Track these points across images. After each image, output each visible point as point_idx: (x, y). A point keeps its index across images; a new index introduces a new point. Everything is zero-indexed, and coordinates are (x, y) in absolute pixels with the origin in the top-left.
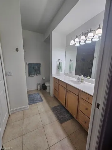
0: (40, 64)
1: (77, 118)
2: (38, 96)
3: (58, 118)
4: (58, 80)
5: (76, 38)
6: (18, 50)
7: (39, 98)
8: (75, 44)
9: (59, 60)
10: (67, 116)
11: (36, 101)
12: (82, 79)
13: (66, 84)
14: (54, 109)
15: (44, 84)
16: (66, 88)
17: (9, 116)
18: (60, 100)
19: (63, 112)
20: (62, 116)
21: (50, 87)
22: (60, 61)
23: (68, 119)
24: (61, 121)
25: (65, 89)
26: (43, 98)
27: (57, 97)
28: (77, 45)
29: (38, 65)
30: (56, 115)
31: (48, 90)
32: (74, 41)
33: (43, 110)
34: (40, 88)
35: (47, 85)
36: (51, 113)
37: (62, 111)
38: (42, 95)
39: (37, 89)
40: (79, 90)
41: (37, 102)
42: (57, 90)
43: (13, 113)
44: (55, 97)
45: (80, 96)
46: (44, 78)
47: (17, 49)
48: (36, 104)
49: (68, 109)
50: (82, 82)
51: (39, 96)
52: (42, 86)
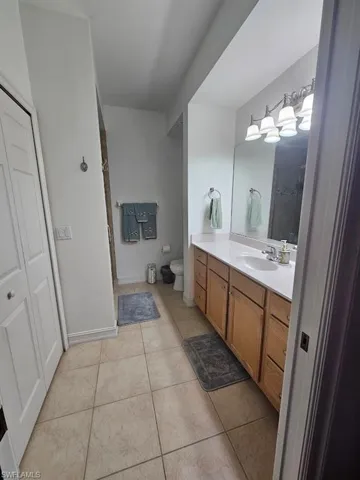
0: (155, 206)
1: (259, 380)
2: (146, 302)
3: (199, 373)
4: (207, 253)
5: (266, 116)
6: (87, 167)
7: (148, 307)
8: (264, 135)
9: (212, 190)
10: (227, 369)
11: (140, 317)
12: (282, 253)
13: (229, 267)
14: (191, 346)
15: (167, 267)
16: (228, 282)
17: (64, 350)
18: (210, 319)
19: (218, 357)
20: (211, 369)
21: (182, 275)
22: (215, 195)
23: (232, 382)
24: (209, 383)
25: (226, 285)
26: (161, 309)
27: (203, 309)
28: (273, 138)
29: (151, 209)
30: (195, 362)
31: (177, 286)
32: (259, 128)
33: (156, 344)
34: (155, 278)
35: (175, 268)
36: (179, 354)
37: (215, 354)
38: (158, 300)
39: (147, 281)
40: (266, 290)
41: (141, 320)
42: (204, 286)
43: (75, 345)
44: (197, 308)
45: (267, 307)
46: (167, 248)
47: (84, 163)
48: (137, 325)
49: (233, 348)
50: (282, 262)
51: (149, 301)
52: (162, 272)
